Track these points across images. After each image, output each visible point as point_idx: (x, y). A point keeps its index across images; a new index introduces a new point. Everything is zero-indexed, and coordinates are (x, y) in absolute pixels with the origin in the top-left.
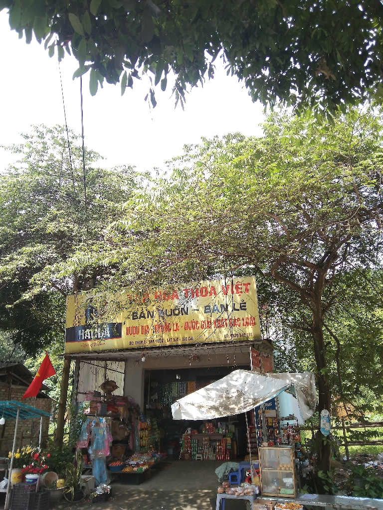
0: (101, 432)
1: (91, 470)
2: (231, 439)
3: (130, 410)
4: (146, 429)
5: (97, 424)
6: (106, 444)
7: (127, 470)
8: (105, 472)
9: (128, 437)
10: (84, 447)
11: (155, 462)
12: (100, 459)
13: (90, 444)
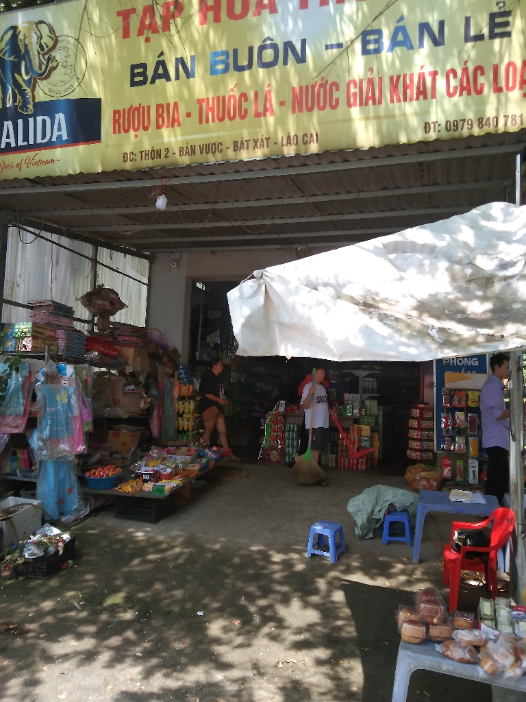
0: (62, 398)
1: (32, 486)
2: (371, 427)
3: (153, 356)
4: (190, 398)
5: (52, 378)
6: (77, 425)
7: (128, 488)
8: (75, 490)
9: (148, 411)
10: (16, 431)
11: (201, 470)
12: (59, 462)
13: (32, 423)
